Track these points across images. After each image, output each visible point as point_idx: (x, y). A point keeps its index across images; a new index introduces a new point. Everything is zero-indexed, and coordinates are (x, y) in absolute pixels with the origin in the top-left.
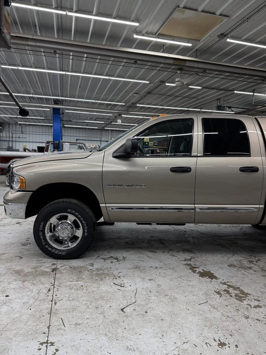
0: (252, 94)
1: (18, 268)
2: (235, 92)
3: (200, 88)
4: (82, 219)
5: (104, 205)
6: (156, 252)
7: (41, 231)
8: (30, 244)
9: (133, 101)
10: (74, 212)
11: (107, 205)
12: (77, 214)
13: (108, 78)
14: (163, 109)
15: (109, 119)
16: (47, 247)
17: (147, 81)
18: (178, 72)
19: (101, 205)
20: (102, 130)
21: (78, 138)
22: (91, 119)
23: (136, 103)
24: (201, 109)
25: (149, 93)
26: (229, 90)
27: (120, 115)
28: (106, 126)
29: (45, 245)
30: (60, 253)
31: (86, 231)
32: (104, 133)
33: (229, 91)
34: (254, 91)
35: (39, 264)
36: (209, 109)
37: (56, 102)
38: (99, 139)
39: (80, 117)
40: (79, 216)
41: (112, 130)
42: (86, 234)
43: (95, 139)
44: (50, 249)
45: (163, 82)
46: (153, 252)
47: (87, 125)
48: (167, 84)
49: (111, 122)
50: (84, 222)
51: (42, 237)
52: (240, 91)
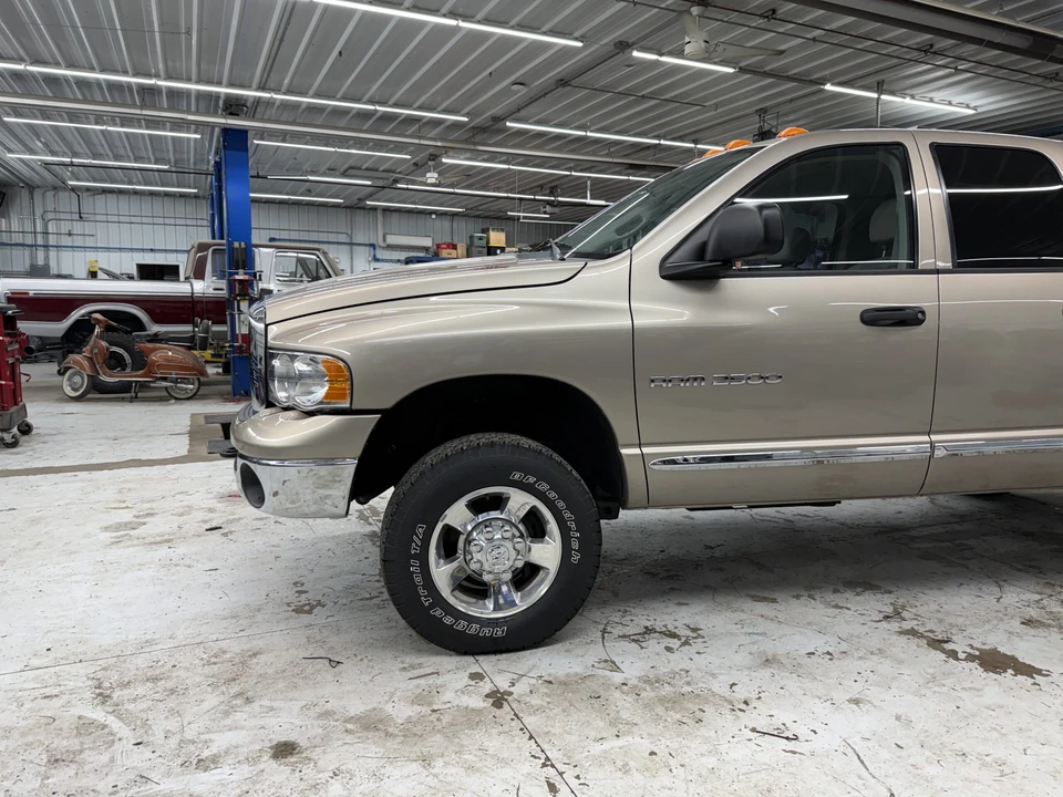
0: (875, 95)
1: (357, 707)
2: (828, 87)
3: (731, 70)
4: (561, 504)
5: (636, 451)
6: (774, 601)
7: (415, 556)
8: (319, 604)
9: (497, 110)
10: (532, 480)
11: (646, 450)
12: (544, 486)
13: (452, 22)
14: (586, 138)
15: (394, 172)
16: (438, 612)
17: (576, 39)
18: (695, 10)
19: (624, 451)
20: (355, 207)
21: (275, 234)
22: (331, 171)
23: (504, 119)
24: (694, 142)
25: (563, 82)
26: (811, 81)
27: (433, 157)
28: (370, 196)
29: (432, 606)
30: (487, 632)
31: (575, 545)
32: (360, 217)
33: (813, 82)
34: (880, 87)
35: (422, 681)
37: (234, 107)
38: (343, 238)
39: (297, 163)
40: (552, 495)
41: (386, 210)
42: (576, 558)
43: (332, 238)
44: (448, 620)
45: (623, 46)
47: (309, 192)
48: (636, 54)
49: (396, 181)
50: (567, 515)
51: (418, 579)
52: (841, 84)
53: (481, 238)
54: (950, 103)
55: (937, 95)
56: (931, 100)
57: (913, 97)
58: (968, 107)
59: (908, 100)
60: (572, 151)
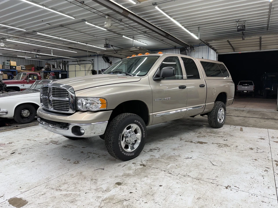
0: (132, 40)
2: (123, 36)
3: (106, 30)
4: (142, 126)
9: (36, 29)
10: (137, 122)
11: (153, 114)
12: (140, 123)
13: (42, 7)
17: (73, 17)
18: (107, 17)
19: (150, 114)
23: (37, 32)
24: (86, 44)
25: (62, 26)
27: (3, 39)
29: (122, 151)
30: (131, 155)
31: (144, 134)
33: (121, 35)
36: (91, 45)
42: (144, 137)
44: (125, 154)
45: (84, 20)
46: (161, 141)
48: (86, 23)
50: (143, 128)
52: (126, 36)
53: (8, 63)
54: (143, 43)
55: (142, 41)
56: (140, 42)
57: (138, 41)
58: (146, 44)
59: (137, 41)
60: (53, 42)
